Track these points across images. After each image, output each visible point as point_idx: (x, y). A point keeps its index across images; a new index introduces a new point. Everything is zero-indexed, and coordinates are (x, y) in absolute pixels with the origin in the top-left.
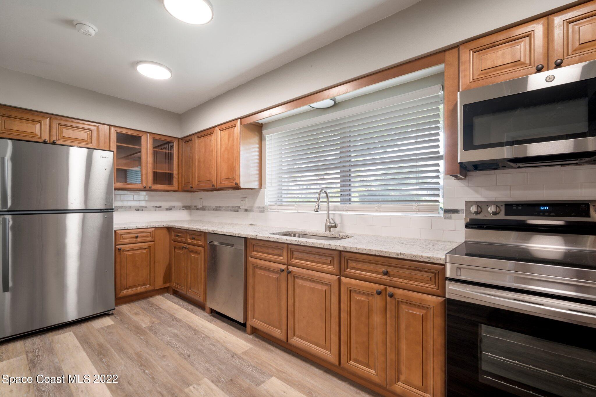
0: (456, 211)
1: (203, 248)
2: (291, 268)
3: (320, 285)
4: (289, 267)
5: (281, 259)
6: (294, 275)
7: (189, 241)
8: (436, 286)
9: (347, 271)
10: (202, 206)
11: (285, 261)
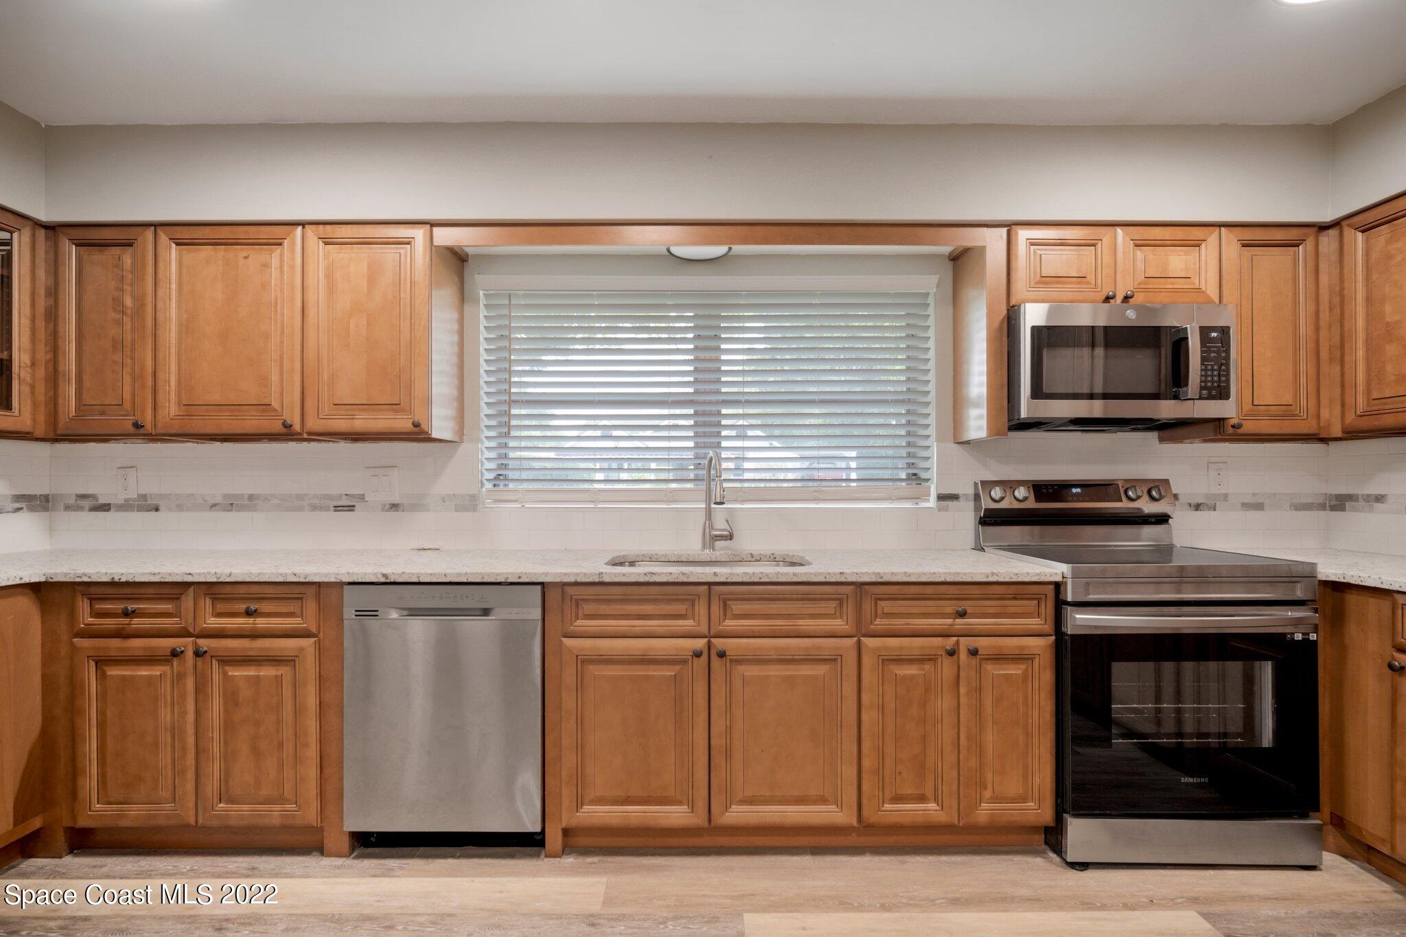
0: (954, 497)
1: (313, 640)
2: (719, 643)
3: (808, 667)
4: (713, 640)
5: (687, 624)
6: (732, 657)
7: (213, 622)
8: (1041, 620)
9: (876, 623)
10: (136, 496)
11: (703, 629)
